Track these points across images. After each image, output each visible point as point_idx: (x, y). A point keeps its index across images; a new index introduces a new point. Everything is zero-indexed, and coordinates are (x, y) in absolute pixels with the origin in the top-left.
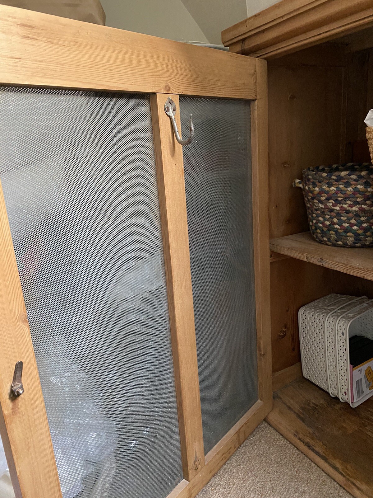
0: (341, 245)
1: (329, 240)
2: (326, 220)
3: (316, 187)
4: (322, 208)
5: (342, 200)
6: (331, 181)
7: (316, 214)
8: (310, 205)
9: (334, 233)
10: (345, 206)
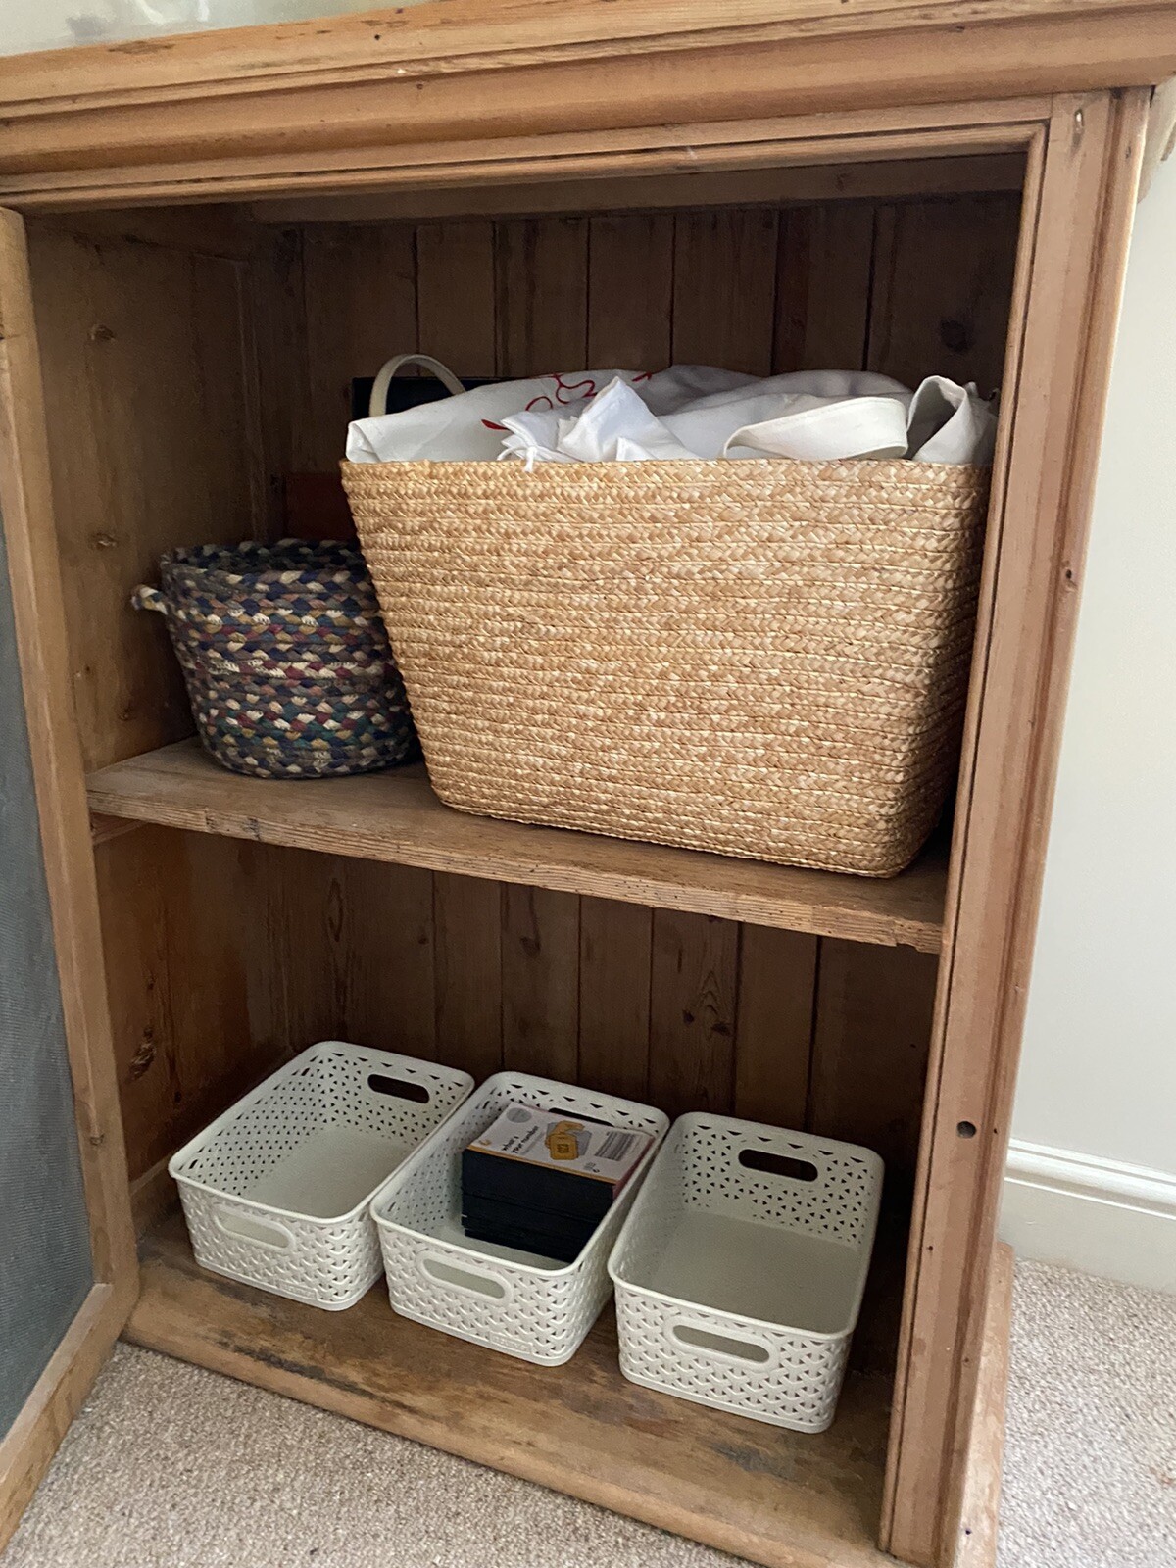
0: (297, 774)
1: (262, 763)
2: (246, 706)
3: (212, 613)
4: (234, 673)
5: (288, 650)
6: (256, 596)
7: (217, 691)
8: (197, 664)
9: (276, 742)
10: (300, 666)
